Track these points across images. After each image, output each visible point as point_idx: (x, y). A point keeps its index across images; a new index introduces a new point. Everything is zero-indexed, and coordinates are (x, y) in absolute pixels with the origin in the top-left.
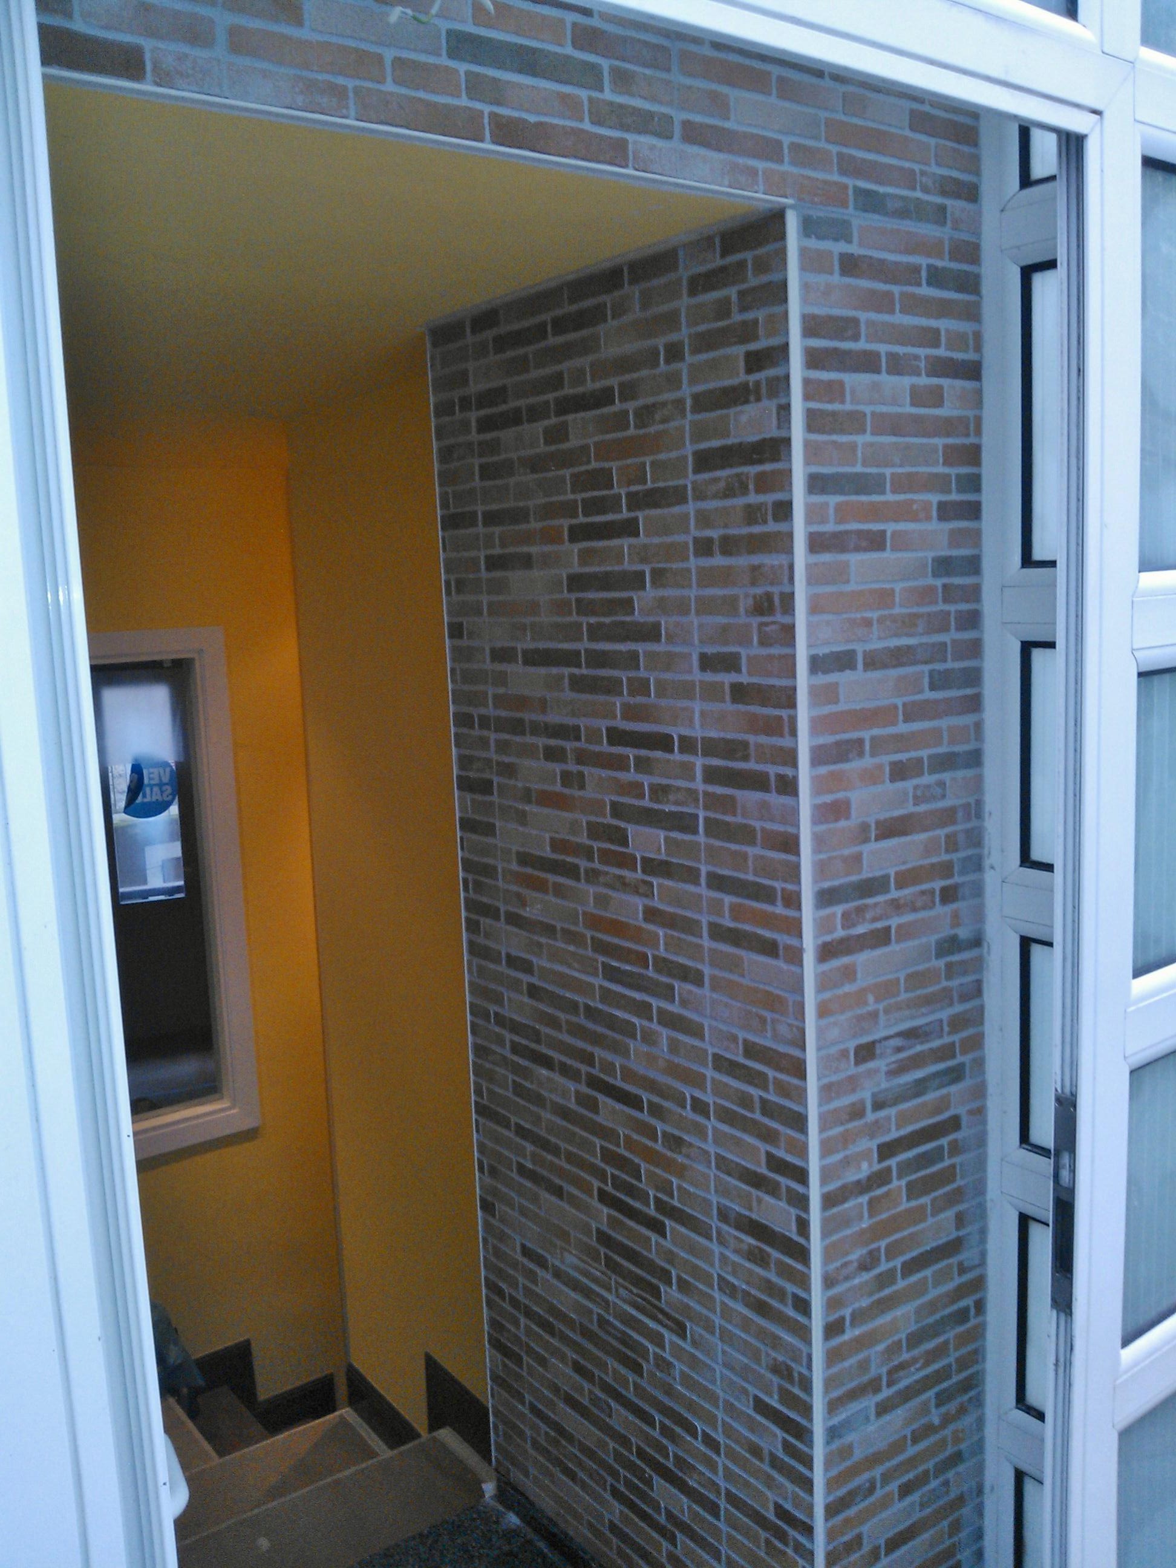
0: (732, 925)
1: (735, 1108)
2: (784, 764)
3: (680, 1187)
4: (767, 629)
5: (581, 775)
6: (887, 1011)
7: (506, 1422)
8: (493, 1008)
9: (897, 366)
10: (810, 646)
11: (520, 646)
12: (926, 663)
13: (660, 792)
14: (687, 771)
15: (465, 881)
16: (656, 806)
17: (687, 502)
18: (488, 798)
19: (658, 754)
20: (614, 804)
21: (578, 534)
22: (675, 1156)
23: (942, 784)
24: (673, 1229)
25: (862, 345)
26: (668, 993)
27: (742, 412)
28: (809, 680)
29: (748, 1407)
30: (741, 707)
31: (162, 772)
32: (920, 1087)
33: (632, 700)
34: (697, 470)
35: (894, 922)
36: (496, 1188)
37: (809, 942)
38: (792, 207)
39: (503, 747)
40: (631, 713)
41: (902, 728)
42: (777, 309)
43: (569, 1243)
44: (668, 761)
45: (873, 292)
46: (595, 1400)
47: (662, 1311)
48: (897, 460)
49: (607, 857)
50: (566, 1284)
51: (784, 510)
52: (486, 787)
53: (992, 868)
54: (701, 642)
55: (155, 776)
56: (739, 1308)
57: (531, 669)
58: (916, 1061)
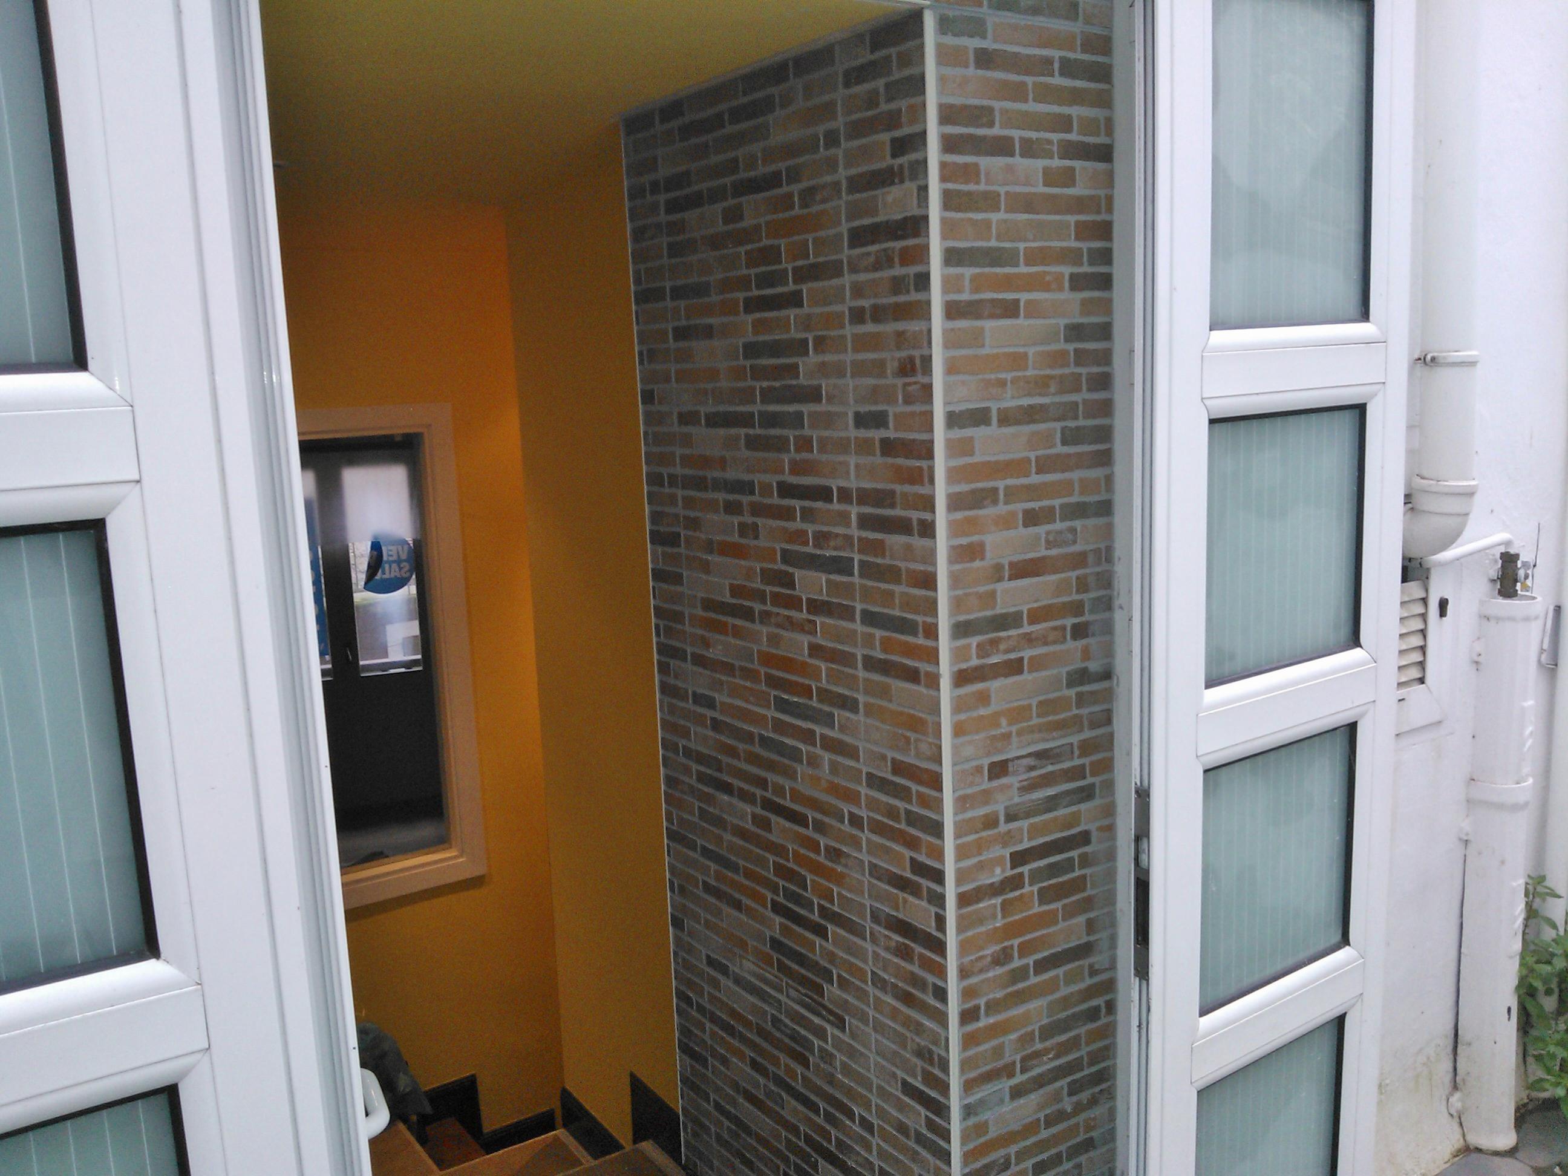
0: (882, 656)
1: (885, 820)
2: (924, 509)
3: (839, 894)
4: (910, 388)
5: (755, 526)
6: (1019, 733)
7: (696, 1121)
8: (682, 742)
9: (1030, 149)
10: (946, 403)
11: (703, 410)
12: (1058, 420)
13: (822, 538)
14: (844, 518)
15: (657, 627)
16: (818, 552)
17: (843, 276)
18: (676, 550)
19: (819, 504)
20: (784, 552)
21: (752, 305)
22: (834, 866)
23: (1073, 531)
24: (833, 932)
25: (996, 131)
26: (828, 720)
27: (888, 193)
28: (945, 433)
29: (897, 1090)
30: (890, 460)
31: (400, 548)
32: (1051, 803)
33: (798, 457)
34: (852, 246)
35: (1027, 654)
36: (684, 906)
37: (945, 668)
38: (928, 7)
39: (689, 503)
40: (797, 468)
41: (1035, 479)
42: (916, 100)
43: (747, 951)
44: (828, 511)
45: (1005, 83)
46: (769, 1094)
47: (824, 1007)
48: (1031, 237)
49: (777, 599)
50: (745, 989)
51: (923, 281)
52: (672, 540)
53: (1121, 607)
54: (856, 402)
55: (394, 553)
56: (889, 999)
57: (713, 431)
58: (1048, 780)
